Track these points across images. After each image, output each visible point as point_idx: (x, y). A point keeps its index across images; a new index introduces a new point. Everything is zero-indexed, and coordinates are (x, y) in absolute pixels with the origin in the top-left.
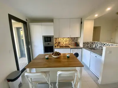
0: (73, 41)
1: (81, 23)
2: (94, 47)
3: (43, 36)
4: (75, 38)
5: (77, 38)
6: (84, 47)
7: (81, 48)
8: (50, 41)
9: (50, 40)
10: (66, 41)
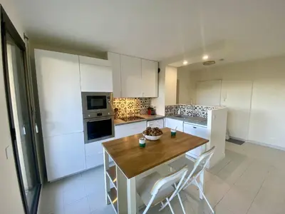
0: (143, 105)
1: (159, 70)
2: (179, 113)
3: (82, 93)
4: (146, 99)
5: (149, 98)
6: (167, 116)
7: (162, 118)
8: (104, 106)
9: (102, 104)
10: (131, 105)
